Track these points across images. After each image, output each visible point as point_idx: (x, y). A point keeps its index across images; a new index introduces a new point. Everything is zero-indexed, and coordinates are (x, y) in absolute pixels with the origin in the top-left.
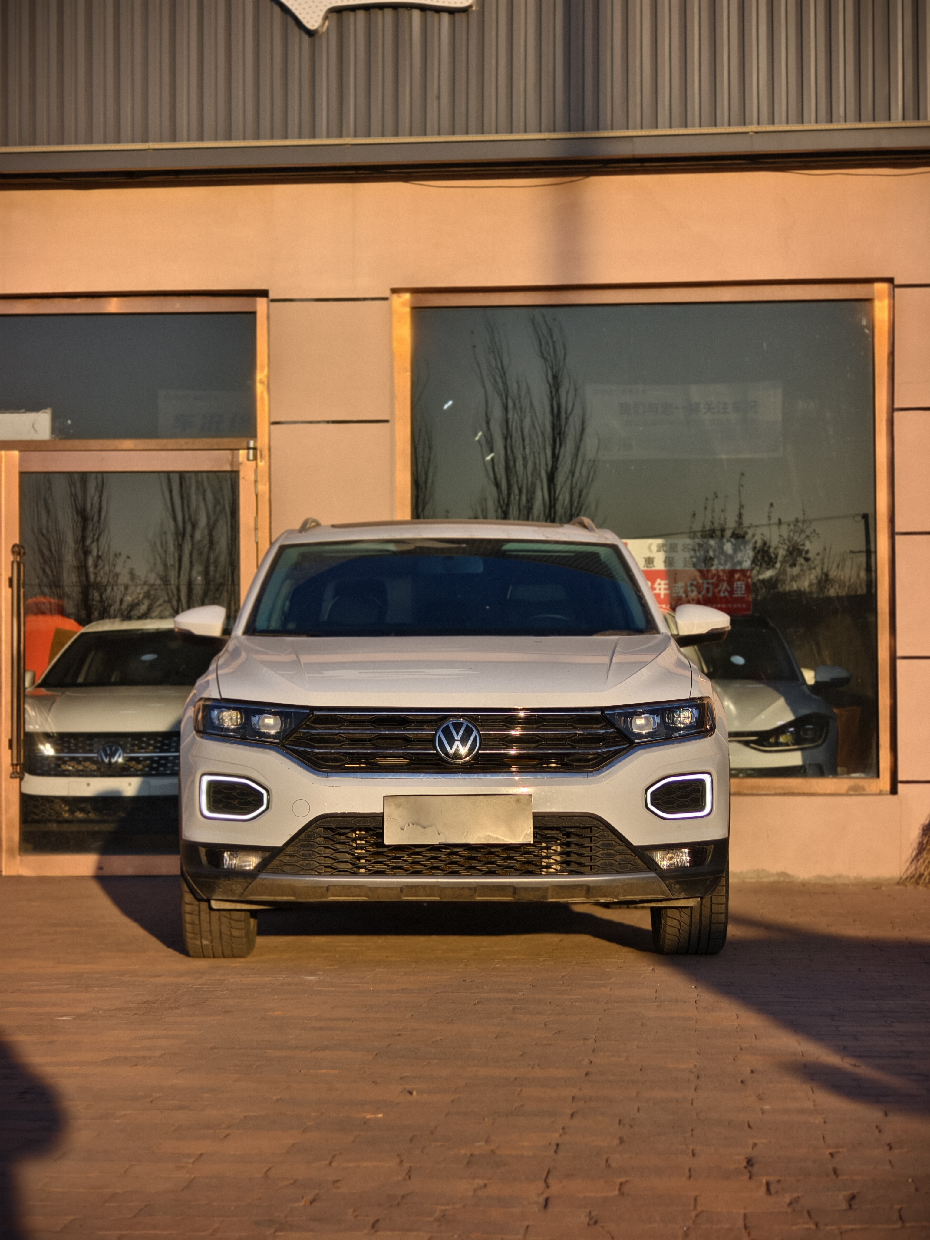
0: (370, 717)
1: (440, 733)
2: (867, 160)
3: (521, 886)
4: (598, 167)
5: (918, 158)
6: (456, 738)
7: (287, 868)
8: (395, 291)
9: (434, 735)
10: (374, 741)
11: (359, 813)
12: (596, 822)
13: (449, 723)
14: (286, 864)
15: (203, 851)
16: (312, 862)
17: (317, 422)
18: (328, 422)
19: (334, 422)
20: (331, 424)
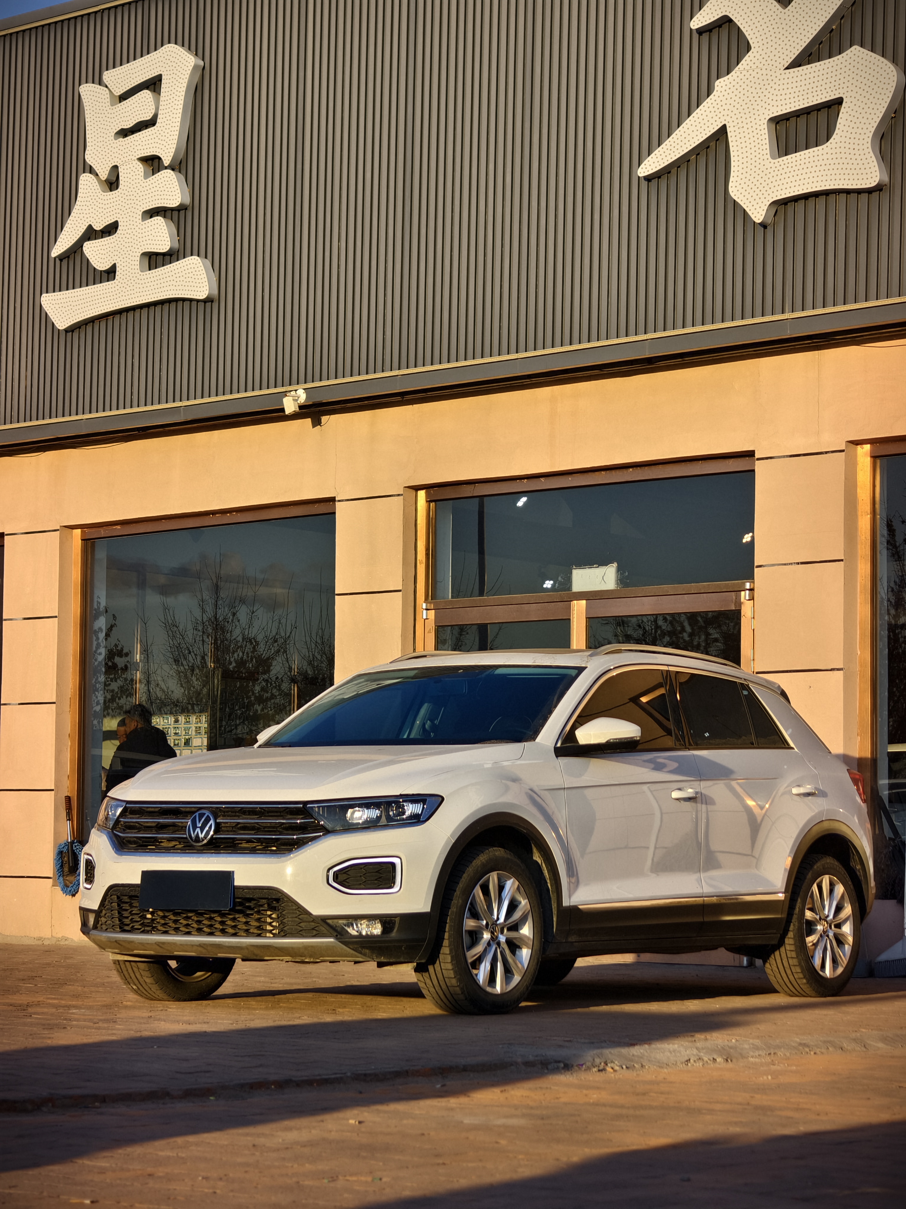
0: (158, 809)
1: (190, 821)
11: (130, 884)
13: (198, 813)
17: (790, 564)
18: (798, 563)
19: (802, 563)
20: (800, 565)
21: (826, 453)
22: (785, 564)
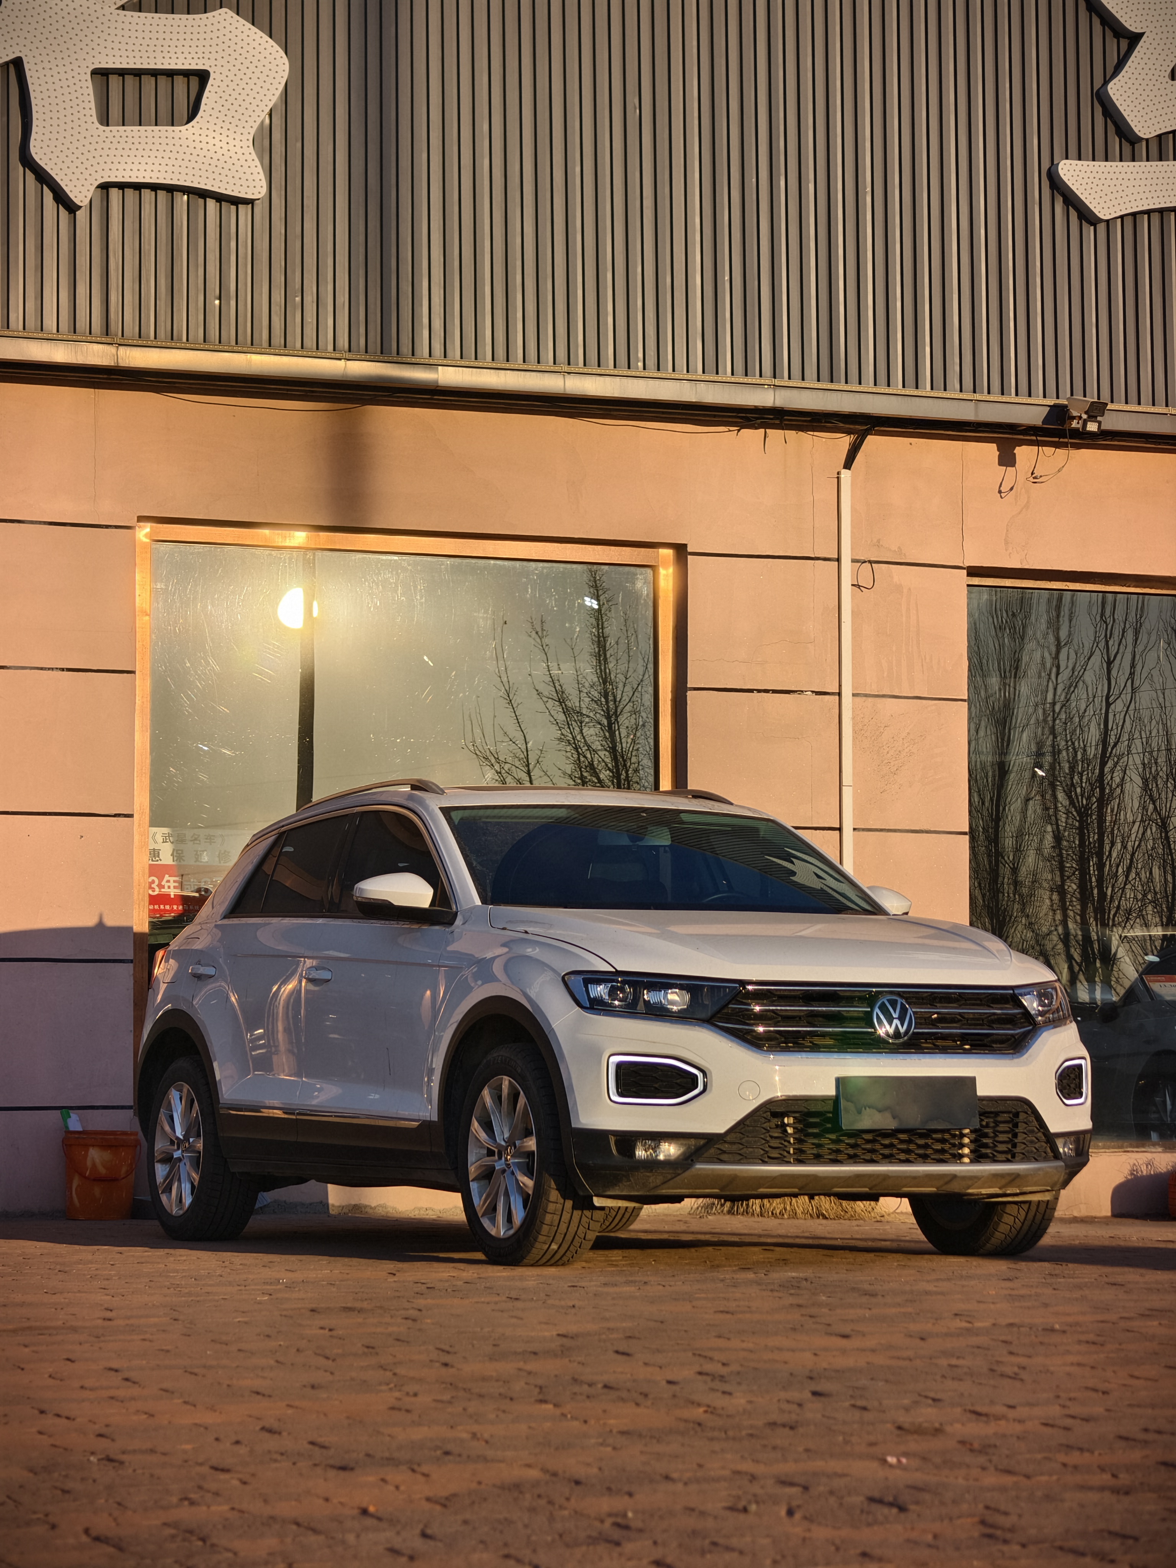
0: (799, 993)
1: (877, 1010)
2: (663, 413)
3: (963, 1174)
4: (385, 396)
5: (715, 416)
6: (894, 1016)
7: (724, 1157)
8: (141, 519)
9: (872, 1011)
10: (812, 1018)
11: (811, 1096)
12: (1026, 1107)
13: (884, 1000)
14: (724, 1152)
15: (612, 1140)
16: (756, 1150)
17: (49, 669)
18: (63, 670)
19: (69, 670)
20: (65, 673)
21: (107, 527)
22: (42, 669)
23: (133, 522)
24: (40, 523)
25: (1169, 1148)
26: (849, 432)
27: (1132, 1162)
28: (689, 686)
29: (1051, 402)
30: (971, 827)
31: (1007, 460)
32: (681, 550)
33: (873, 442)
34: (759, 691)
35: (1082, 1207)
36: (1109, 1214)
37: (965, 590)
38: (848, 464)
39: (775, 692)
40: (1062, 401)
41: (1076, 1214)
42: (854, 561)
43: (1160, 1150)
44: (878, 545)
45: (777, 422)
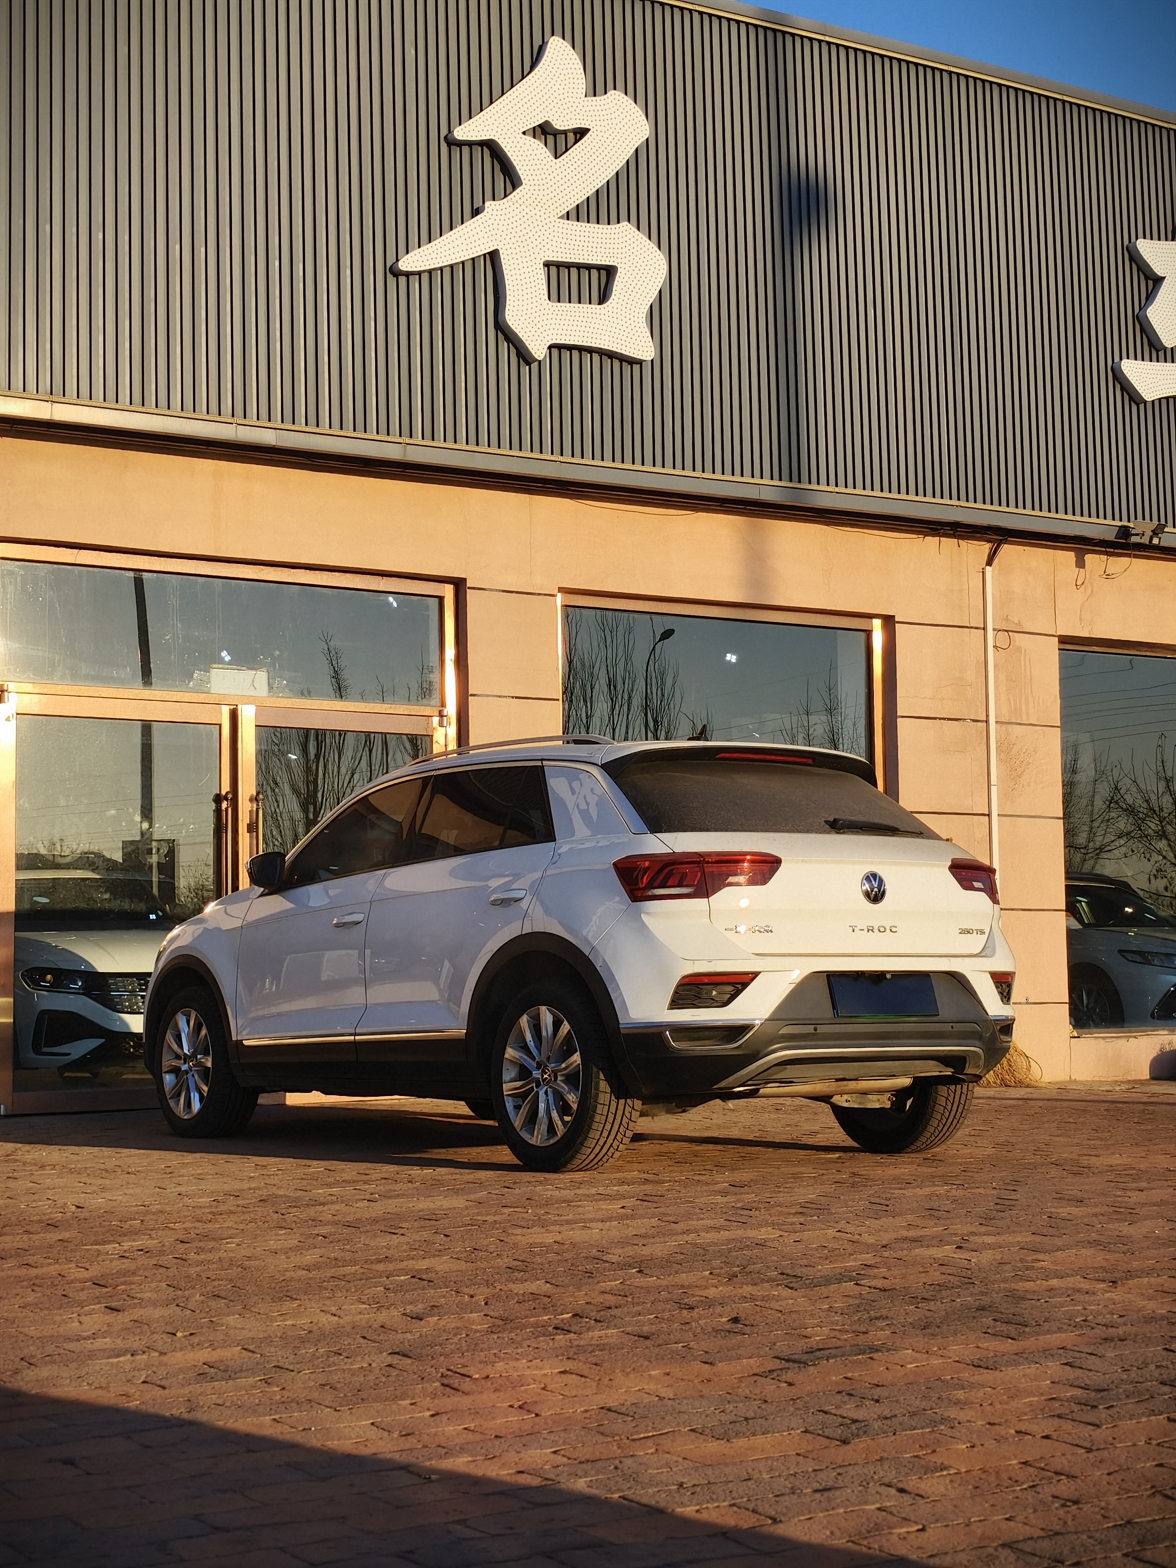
8: (561, 589)
17: (504, 697)
18: (513, 697)
20: (514, 700)
22: (500, 697)
23: (555, 592)
24: (496, 590)
25: (1172, 1032)
26: (989, 541)
27: (1161, 1042)
28: (898, 714)
29: (1120, 524)
30: (1064, 814)
31: (1081, 564)
32: (889, 622)
33: (1006, 549)
34: (940, 719)
35: (1133, 1073)
36: (1148, 1077)
37: (1057, 652)
38: (989, 563)
39: (949, 719)
40: (1125, 523)
41: (1129, 1078)
42: (994, 630)
43: (1166, 1033)
44: (1007, 619)
45: (952, 532)
